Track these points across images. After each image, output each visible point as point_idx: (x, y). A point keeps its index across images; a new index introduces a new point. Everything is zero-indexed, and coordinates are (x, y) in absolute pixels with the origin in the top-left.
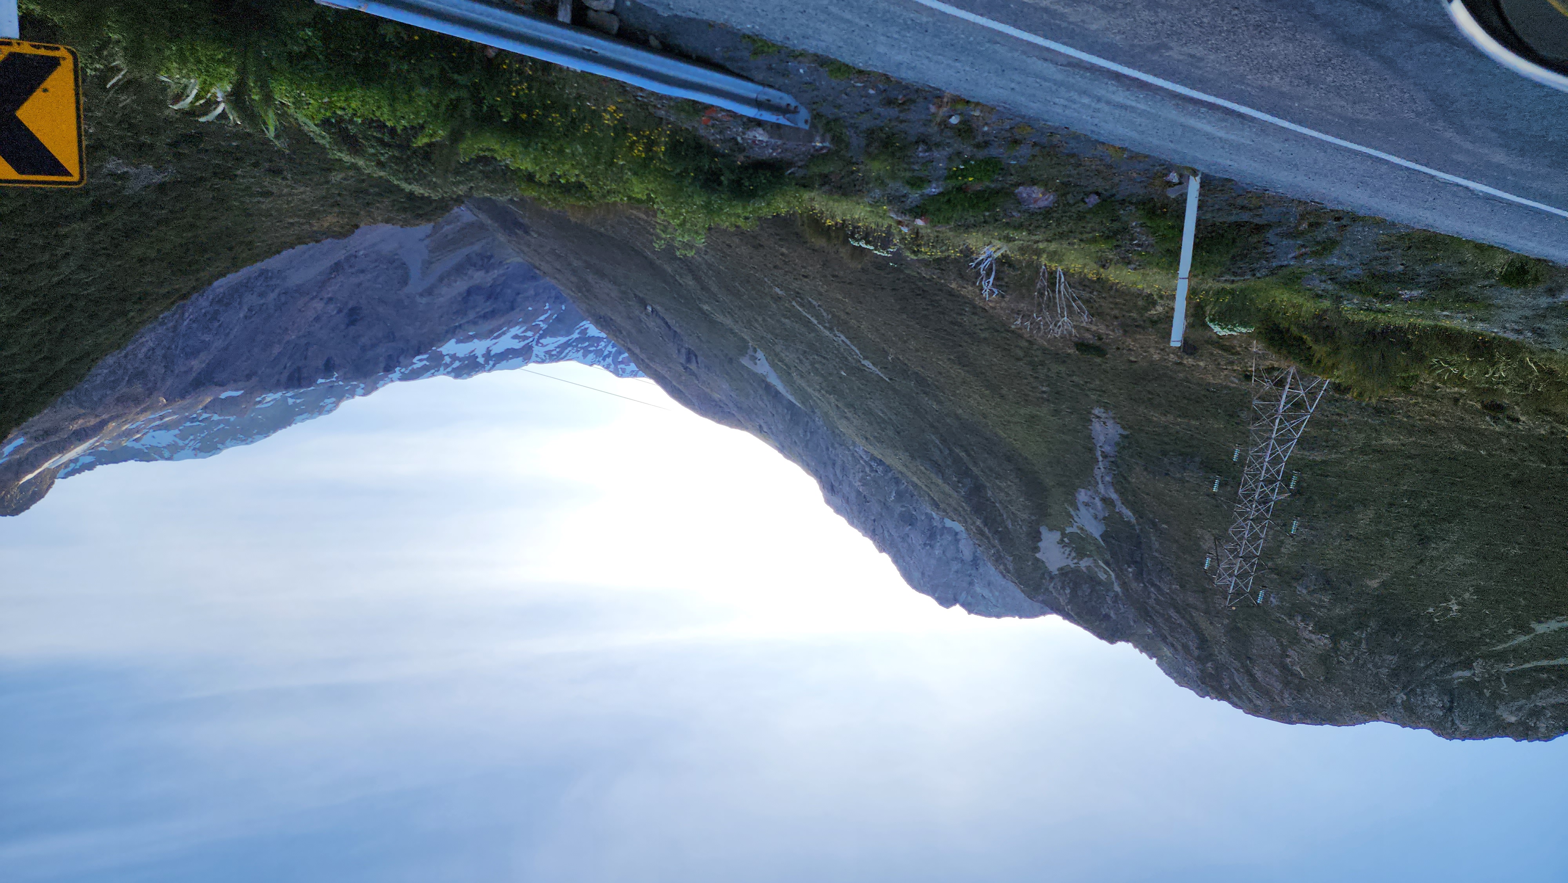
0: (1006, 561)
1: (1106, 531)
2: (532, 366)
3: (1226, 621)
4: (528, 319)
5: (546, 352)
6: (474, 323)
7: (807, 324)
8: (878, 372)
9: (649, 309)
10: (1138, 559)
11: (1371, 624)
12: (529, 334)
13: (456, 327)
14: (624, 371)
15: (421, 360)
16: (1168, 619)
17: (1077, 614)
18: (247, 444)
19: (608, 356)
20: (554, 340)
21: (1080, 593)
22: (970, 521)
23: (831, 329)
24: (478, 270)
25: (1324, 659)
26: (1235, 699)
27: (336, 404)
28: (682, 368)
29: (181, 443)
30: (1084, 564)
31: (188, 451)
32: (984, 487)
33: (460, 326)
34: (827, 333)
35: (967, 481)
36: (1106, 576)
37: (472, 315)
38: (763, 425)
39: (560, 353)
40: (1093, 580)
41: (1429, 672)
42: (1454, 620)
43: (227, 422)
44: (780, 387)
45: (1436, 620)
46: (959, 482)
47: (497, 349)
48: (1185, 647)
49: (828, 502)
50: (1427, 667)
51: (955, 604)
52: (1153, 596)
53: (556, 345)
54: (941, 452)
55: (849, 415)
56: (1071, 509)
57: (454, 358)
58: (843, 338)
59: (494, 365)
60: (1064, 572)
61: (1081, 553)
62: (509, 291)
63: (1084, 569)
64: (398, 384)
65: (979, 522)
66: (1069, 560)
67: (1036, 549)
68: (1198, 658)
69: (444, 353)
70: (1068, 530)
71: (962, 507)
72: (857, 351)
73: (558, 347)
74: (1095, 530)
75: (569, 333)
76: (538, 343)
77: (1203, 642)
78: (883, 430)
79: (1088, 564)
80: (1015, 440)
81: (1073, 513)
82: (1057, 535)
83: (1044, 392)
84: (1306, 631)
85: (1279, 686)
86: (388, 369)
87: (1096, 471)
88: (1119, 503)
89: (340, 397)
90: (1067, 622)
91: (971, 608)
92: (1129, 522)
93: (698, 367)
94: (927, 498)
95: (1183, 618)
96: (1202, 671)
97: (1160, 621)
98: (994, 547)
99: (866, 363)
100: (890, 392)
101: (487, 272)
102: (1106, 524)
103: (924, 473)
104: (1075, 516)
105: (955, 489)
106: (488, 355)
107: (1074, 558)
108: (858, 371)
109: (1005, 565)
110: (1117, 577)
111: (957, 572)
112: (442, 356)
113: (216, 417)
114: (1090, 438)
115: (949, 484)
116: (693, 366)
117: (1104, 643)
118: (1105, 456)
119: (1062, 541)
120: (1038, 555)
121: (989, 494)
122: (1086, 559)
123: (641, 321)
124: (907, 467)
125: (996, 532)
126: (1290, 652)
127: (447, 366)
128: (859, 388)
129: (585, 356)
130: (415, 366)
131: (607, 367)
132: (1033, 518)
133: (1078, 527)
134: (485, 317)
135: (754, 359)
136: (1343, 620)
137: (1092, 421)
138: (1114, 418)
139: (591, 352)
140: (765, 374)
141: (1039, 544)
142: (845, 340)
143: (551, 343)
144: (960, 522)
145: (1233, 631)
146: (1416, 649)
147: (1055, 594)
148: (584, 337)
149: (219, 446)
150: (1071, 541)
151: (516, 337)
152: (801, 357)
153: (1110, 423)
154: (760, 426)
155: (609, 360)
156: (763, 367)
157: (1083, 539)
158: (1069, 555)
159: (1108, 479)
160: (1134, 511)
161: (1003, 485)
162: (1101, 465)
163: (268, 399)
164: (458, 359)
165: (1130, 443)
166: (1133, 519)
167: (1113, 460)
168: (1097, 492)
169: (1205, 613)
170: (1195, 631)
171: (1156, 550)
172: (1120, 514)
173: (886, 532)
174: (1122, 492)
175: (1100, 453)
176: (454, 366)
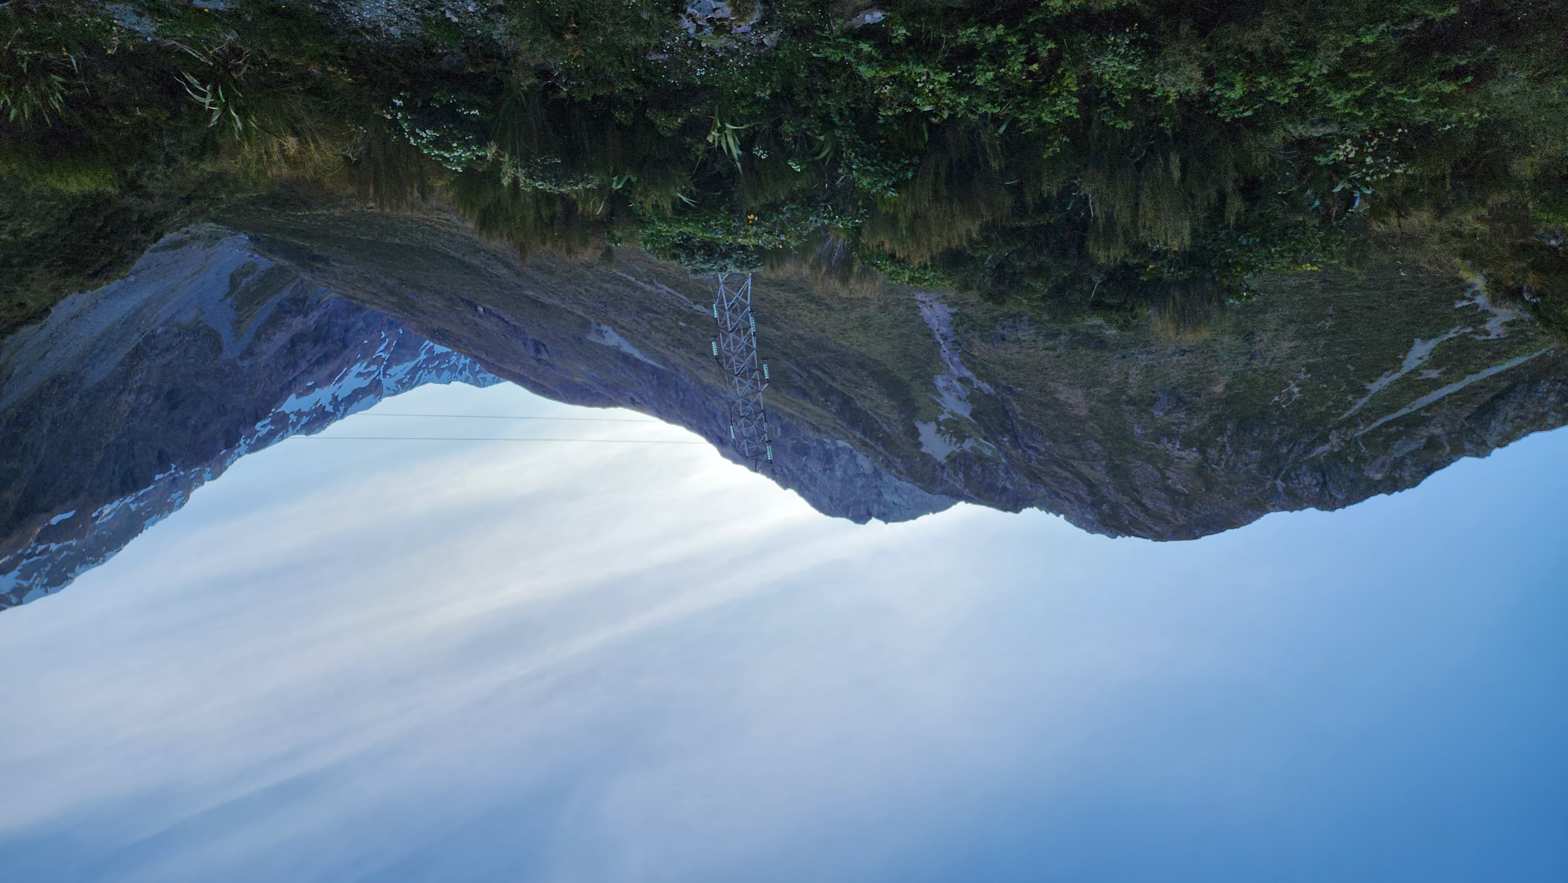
1: (974, 409)
2: (385, 400)
3: (1104, 463)
4: (367, 353)
5: (398, 382)
6: (308, 372)
9: (481, 309)
10: (1010, 427)
11: (1229, 426)
12: (373, 368)
13: (290, 383)
14: (484, 380)
15: (264, 426)
16: (1054, 475)
17: (977, 495)
18: (99, 565)
19: (464, 369)
20: (401, 367)
21: (973, 474)
24: (294, 317)
25: (1199, 471)
26: (1138, 532)
27: (187, 497)
28: (533, 361)
29: (25, 584)
30: (967, 445)
31: (36, 590)
32: (852, 399)
33: (295, 379)
34: (648, 288)
35: (833, 398)
37: (304, 365)
39: (412, 379)
41: (1293, 455)
42: (1299, 402)
43: (69, 547)
44: (637, 354)
45: (1284, 406)
46: (826, 401)
47: (342, 394)
48: (1078, 497)
49: (724, 455)
50: (1290, 451)
51: (870, 518)
52: (1033, 457)
53: (405, 372)
54: (801, 377)
57: (299, 414)
59: (346, 410)
60: (952, 459)
61: (961, 437)
62: (336, 329)
63: (970, 451)
64: (247, 458)
66: (953, 445)
67: (919, 445)
68: (1093, 504)
69: (287, 412)
70: (941, 418)
73: (408, 373)
74: (964, 411)
75: (415, 356)
76: (385, 375)
77: (1091, 487)
79: (970, 445)
81: (938, 400)
82: (933, 426)
84: (1174, 449)
85: (1168, 508)
87: (943, 355)
88: (974, 379)
89: (188, 487)
90: (970, 505)
91: (886, 518)
92: (990, 394)
93: (550, 356)
94: (806, 425)
95: (1067, 470)
97: (1047, 479)
98: (880, 454)
99: (698, 307)
101: (306, 316)
102: (971, 402)
106: (335, 400)
107: (955, 444)
109: (896, 468)
111: (862, 487)
112: (285, 416)
113: (54, 547)
116: (544, 356)
117: (1010, 514)
119: (939, 430)
120: (923, 450)
122: (967, 441)
123: (477, 324)
125: (878, 439)
126: (1168, 474)
127: (294, 425)
129: (439, 376)
130: (260, 434)
131: (466, 381)
132: (903, 416)
133: (948, 412)
134: (319, 363)
135: (600, 332)
136: (1203, 430)
139: (444, 369)
140: (617, 345)
143: (399, 371)
145: (1113, 469)
146: (1276, 438)
148: (432, 357)
149: (69, 575)
150: (948, 428)
151: (360, 375)
154: (632, 399)
155: (466, 373)
156: (612, 339)
157: (957, 422)
158: (950, 441)
159: (956, 359)
160: (990, 383)
161: (864, 392)
162: (944, 348)
163: (106, 512)
164: (304, 414)
165: (961, 319)
166: (993, 391)
167: (953, 339)
168: (952, 375)
169: (1083, 460)
170: (1080, 479)
171: (1021, 414)
172: (978, 389)
173: (784, 469)
174: (973, 368)
175: (939, 336)
176: (303, 422)
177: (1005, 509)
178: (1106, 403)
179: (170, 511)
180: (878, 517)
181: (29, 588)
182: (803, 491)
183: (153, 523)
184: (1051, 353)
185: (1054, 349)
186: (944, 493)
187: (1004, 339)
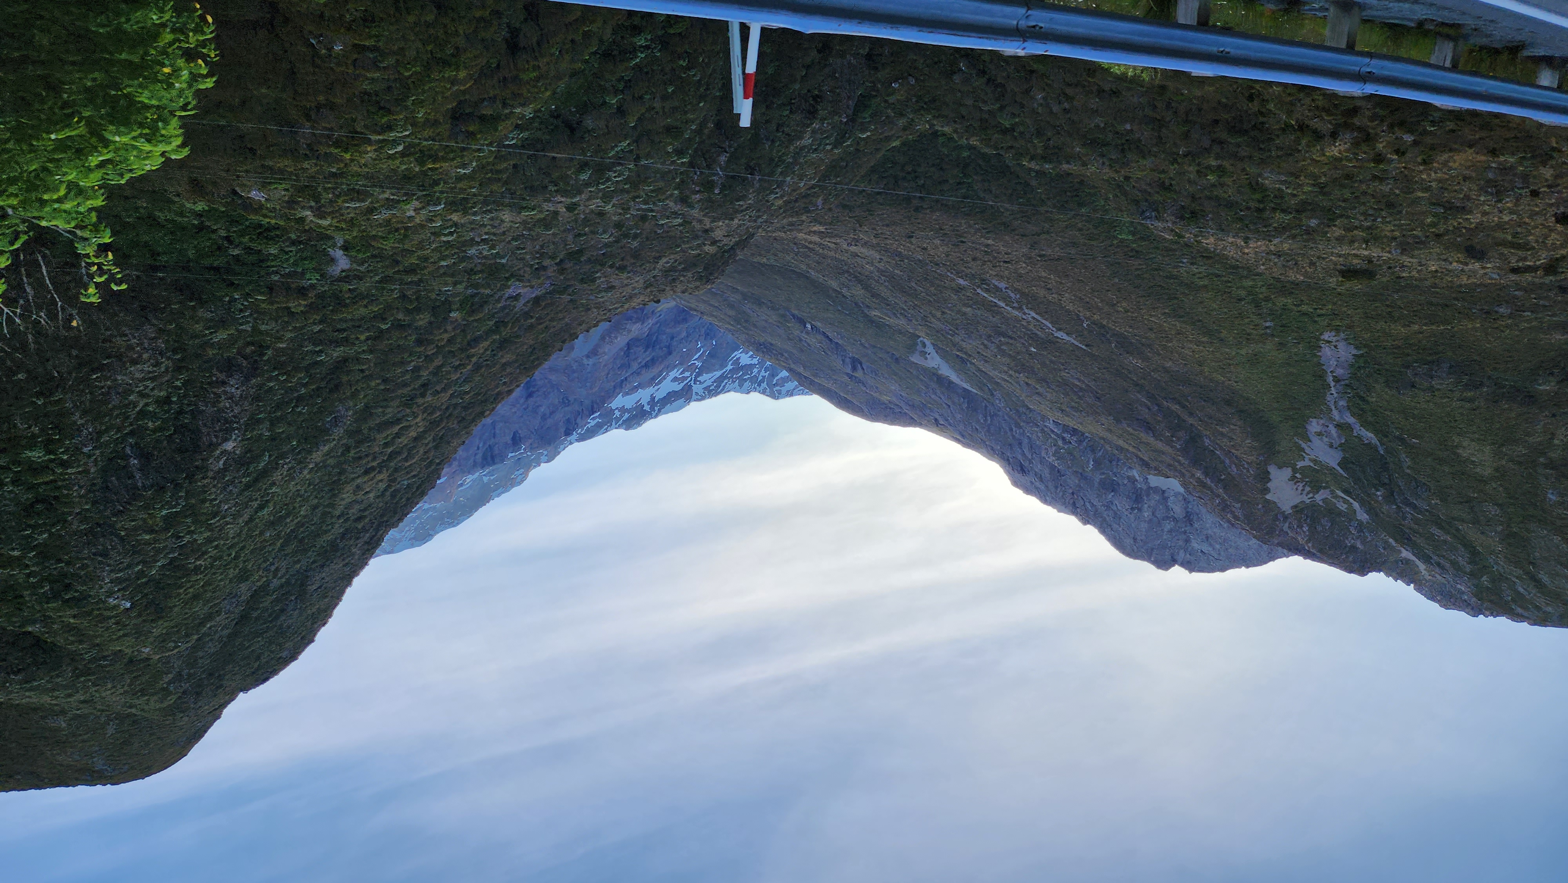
0: (1234, 509)
1: (1343, 458)
2: (694, 405)
4: (684, 359)
5: (705, 389)
6: (638, 373)
7: (992, 308)
8: (1073, 341)
10: (1386, 481)
12: (687, 374)
13: (622, 381)
14: (779, 392)
15: (594, 419)
17: (1321, 551)
18: (454, 526)
20: (710, 375)
21: (1319, 528)
22: (1188, 474)
23: (1020, 308)
24: (635, 323)
29: (398, 536)
30: (1319, 497)
33: (626, 379)
35: (1181, 434)
36: (1346, 506)
37: (635, 366)
38: (938, 417)
39: (718, 387)
40: (1331, 511)
43: (435, 509)
44: (954, 377)
46: (1172, 436)
47: (659, 395)
52: (1409, 516)
53: (712, 380)
55: (1041, 390)
56: (1301, 442)
57: (623, 410)
58: (1033, 314)
59: (659, 410)
60: (1298, 509)
62: (664, 337)
63: (1321, 503)
64: (576, 445)
65: (1199, 474)
67: (1267, 490)
70: (1300, 464)
71: (1179, 462)
72: (1050, 326)
73: (715, 381)
74: (1332, 459)
75: (723, 366)
76: (695, 381)
77: (1474, 554)
78: (1080, 398)
79: (1324, 497)
80: (1236, 382)
81: (1304, 445)
82: (1288, 472)
83: (1267, 328)
86: (568, 433)
87: (1329, 398)
89: (528, 467)
93: (864, 373)
95: (1448, 533)
96: (1476, 586)
98: (1218, 496)
99: (1059, 334)
100: (1087, 359)
101: (642, 324)
102: (1343, 450)
103: (1131, 434)
104: (1306, 448)
105: (1169, 442)
106: (652, 401)
107: (1308, 493)
108: (1050, 343)
109: (1232, 512)
110: (1362, 503)
112: (612, 411)
114: (1320, 364)
115: (1161, 440)
116: (859, 374)
117: (1353, 576)
118: (1337, 380)
119: (1293, 478)
120: (1268, 497)
121: (1207, 442)
124: (1110, 431)
127: (617, 419)
128: (1051, 361)
129: (741, 386)
130: (589, 426)
131: (763, 392)
132: (1261, 458)
133: (1310, 460)
134: (646, 366)
137: (1321, 347)
138: (1346, 340)
139: (746, 380)
141: (1269, 485)
142: (1036, 316)
143: (708, 378)
144: (1175, 477)
147: (1291, 534)
148: (738, 367)
151: (675, 379)
152: (986, 342)
153: (1341, 345)
154: (936, 420)
157: (1317, 471)
158: (1303, 490)
159: (1342, 403)
160: (1376, 432)
161: (1224, 430)
162: (1333, 391)
163: (468, 481)
164: (628, 411)
165: (1365, 362)
166: (1375, 441)
167: (1347, 382)
168: (1331, 419)
169: (1474, 524)
170: (1465, 546)
171: (1408, 467)
172: (1359, 437)
173: (1087, 504)
174: (1360, 415)
175: (1331, 378)
176: (624, 418)
177: (1350, 571)
178: (1520, 463)
179: (513, 486)
180: (1182, 565)
181: (400, 540)
182: (1105, 528)
183: (499, 495)
184: (1468, 405)
185: (1471, 400)
186: (1280, 544)
187: (1413, 386)
